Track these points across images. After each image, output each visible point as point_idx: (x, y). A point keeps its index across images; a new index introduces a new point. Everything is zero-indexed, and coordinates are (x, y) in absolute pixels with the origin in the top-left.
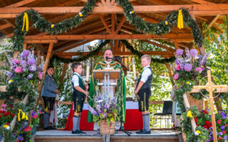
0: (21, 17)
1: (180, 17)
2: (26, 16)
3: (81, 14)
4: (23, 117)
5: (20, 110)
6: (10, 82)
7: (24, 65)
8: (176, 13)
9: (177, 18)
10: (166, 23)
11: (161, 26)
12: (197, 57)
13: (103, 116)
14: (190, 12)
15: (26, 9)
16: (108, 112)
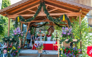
0: (17, 18)
1: (64, 17)
2: (18, 17)
3: (34, 17)
4: (14, 49)
5: (13, 47)
6: (13, 37)
7: (17, 32)
8: (63, 16)
9: (63, 17)
10: (60, 19)
11: (58, 20)
12: (68, 30)
13: (38, 48)
14: (67, 15)
15: (18, 15)
16: (40, 46)
